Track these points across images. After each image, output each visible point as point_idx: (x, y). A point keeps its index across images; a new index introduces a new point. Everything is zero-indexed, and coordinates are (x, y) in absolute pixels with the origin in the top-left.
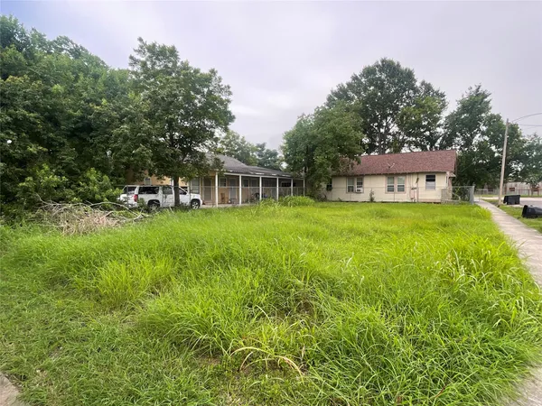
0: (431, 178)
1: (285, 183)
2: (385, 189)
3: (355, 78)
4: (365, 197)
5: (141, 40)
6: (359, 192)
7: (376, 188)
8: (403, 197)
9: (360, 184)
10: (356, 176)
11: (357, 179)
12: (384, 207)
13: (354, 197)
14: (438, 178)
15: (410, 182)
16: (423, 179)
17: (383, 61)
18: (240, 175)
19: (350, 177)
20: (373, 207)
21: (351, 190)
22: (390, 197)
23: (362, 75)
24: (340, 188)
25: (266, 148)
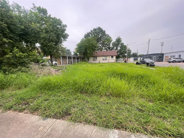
0: (112, 57)
1: (78, 59)
2: (102, 60)
3: (92, 31)
4: (97, 62)
5: (34, 4)
6: (96, 61)
7: (100, 59)
8: (106, 62)
9: (96, 58)
10: (95, 56)
11: (95, 57)
12: (102, 64)
13: (95, 62)
14: (114, 57)
15: (108, 58)
16: (111, 57)
17: (99, 27)
18: (67, 56)
19: (94, 57)
20: (100, 65)
21: (94, 60)
22: (103, 62)
23: (93, 30)
24: (91, 60)
25: (67, 49)
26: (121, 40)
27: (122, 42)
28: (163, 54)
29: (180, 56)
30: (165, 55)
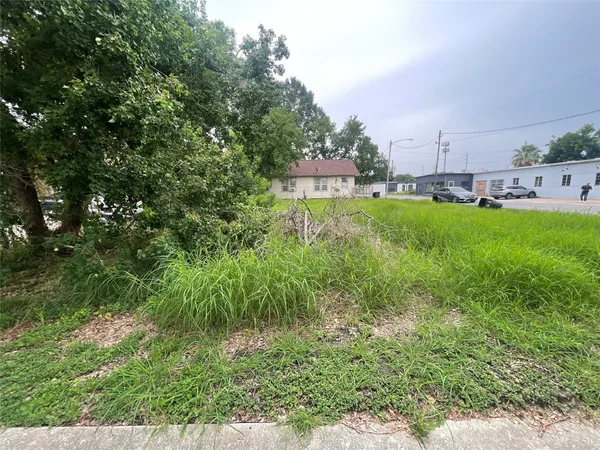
0: (344, 180)
2: (313, 189)
4: (298, 195)
6: (293, 191)
7: (306, 187)
8: (326, 194)
9: (293, 184)
10: (291, 177)
11: (290, 180)
13: (290, 195)
14: (349, 180)
15: (331, 182)
16: (340, 179)
21: (286, 189)
22: (318, 195)
24: (277, 187)
26: (362, 127)
27: (366, 133)
28: (471, 175)
29: (516, 181)
30: (475, 179)
